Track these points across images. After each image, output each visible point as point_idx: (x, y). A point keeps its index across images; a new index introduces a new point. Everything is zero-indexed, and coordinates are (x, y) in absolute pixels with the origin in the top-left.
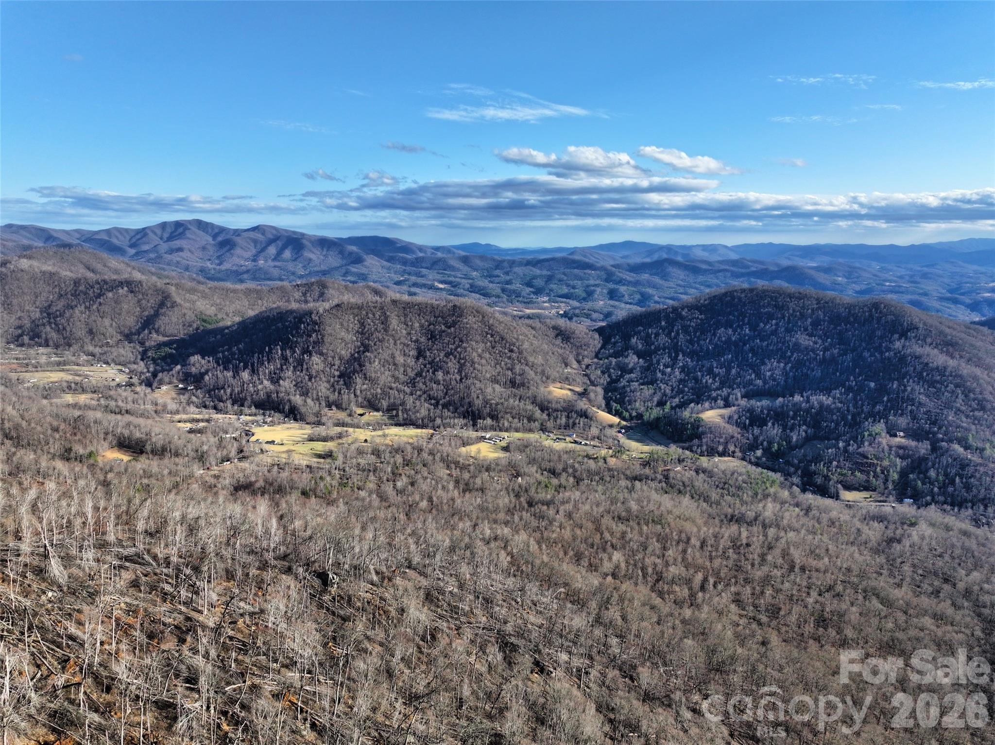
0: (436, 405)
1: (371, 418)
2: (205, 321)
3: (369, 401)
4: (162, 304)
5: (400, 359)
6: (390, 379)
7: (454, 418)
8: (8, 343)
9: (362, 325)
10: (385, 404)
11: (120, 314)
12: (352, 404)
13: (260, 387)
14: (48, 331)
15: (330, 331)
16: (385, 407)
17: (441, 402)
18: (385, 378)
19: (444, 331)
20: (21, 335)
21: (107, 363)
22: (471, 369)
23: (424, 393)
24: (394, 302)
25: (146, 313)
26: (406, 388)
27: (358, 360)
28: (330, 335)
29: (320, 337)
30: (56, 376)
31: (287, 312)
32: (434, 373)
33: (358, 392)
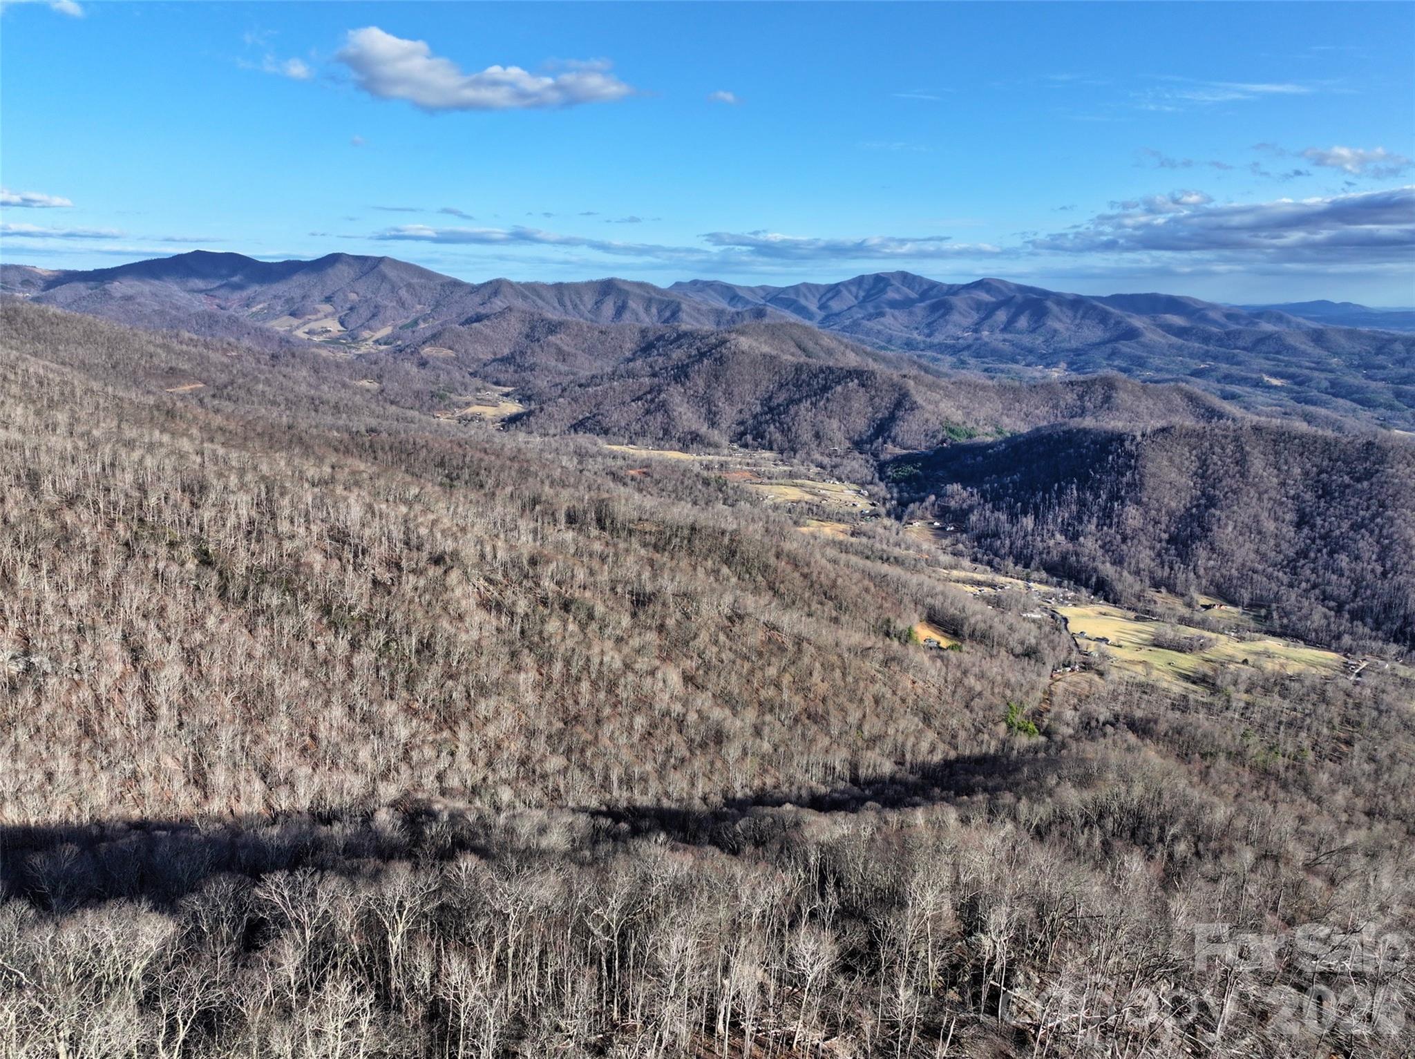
0: (1339, 610)
1: (1224, 615)
2: (952, 431)
3: (1218, 586)
4: (898, 405)
5: (1270, 526)
6: (1252, 556)
7: (1375, 639)
8: (731, 442)
9: (1204, 464)
10: (1246, 596)
11: (849, 415)
12: (1192, 589)
13: (1052, 543)
14: (772, 430)
15: (1153, 470)
16: (1246, 601)
17: (1347, 607)
18: (1244, 553)
19: (1348, 486)
20: (743, 434)
21: (839, 479)
22: (1405, 557)
23: (1314, 586)
24: (1257, 429)
25: (880, 415)
26: (1281, 574)
27: (1200, 520)
28: (1153, 475)
29: (1137, 477)
30: (793, 494)
31: (1079, 431)
32: (1331, 554)
33: (1202, 572)
